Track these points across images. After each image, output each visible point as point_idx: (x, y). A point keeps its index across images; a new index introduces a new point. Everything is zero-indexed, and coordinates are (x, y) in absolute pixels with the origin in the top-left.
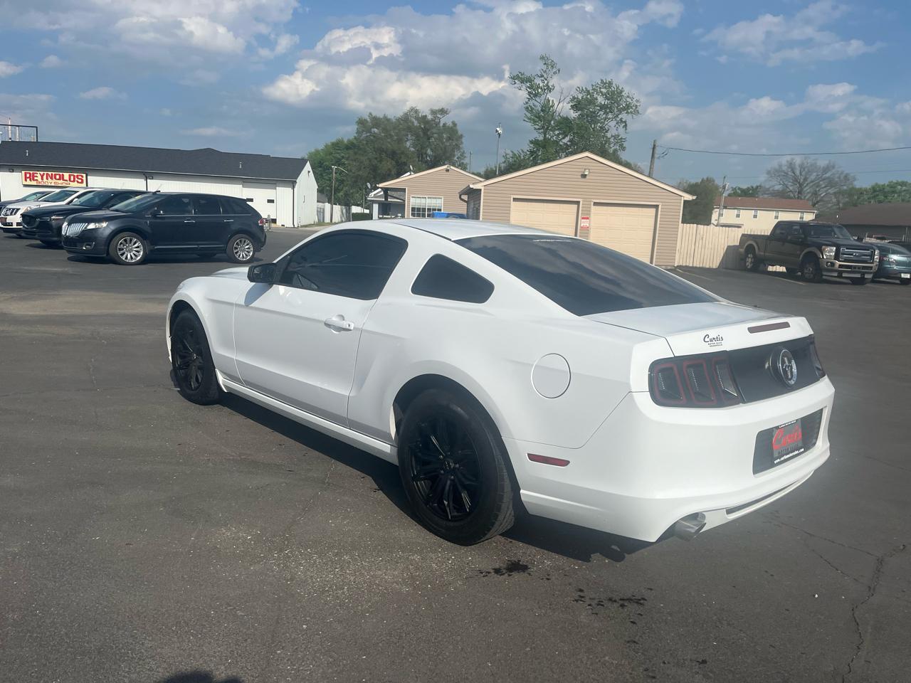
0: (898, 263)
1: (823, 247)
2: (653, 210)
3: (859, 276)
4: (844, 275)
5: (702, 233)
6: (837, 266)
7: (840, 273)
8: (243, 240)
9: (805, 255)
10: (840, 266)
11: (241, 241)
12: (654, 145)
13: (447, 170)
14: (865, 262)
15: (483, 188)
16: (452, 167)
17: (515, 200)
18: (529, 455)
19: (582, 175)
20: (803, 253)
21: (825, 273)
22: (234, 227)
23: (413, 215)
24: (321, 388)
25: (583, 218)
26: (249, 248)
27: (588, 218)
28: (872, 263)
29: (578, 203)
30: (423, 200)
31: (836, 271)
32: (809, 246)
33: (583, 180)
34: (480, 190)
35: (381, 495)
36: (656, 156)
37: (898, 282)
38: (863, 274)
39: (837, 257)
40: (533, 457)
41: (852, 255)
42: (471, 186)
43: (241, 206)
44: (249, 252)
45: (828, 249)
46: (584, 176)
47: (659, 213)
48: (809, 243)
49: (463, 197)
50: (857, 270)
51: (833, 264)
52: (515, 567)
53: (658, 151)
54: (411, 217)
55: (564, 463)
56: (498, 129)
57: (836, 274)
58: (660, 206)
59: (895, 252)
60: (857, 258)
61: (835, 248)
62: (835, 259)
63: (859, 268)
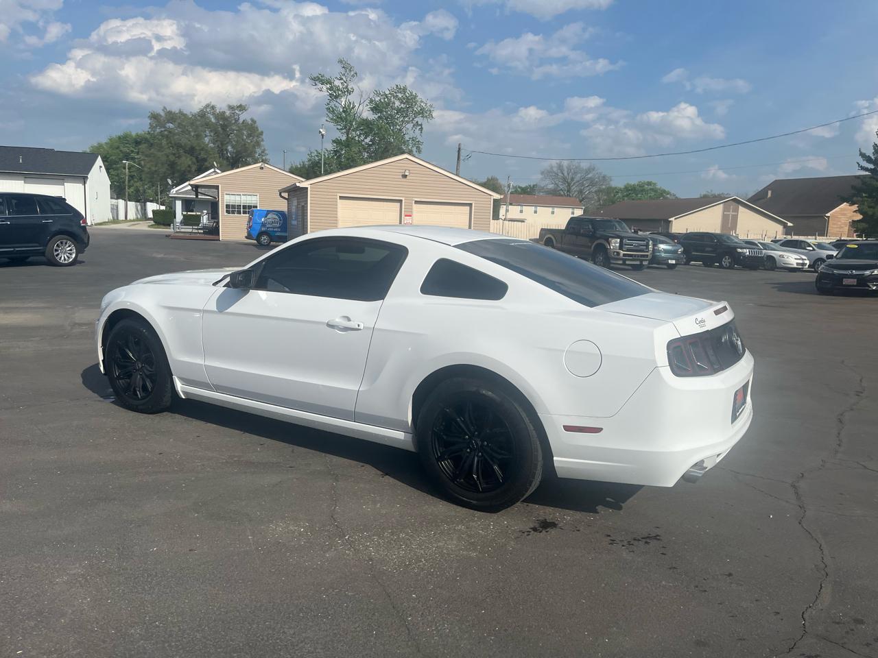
0: (666, 251)
1: (610, 239)
2: (468, 208)
3: (638, 263)
4: (627, 262)
5: (507, 228)
6: (621, 255)
7: (624, 261)
8: (65, 241)
9: (595, 247)
10: (624, 255)
11: (62, 243)
12: (459, 149)
13: (262, 168)
14: (642, 251)
15: (309, 187)
16: (266, 165)
17: (341, 198)
18: (564, 426)
19: (402, 176)
20: (595, 244)
21: (613, 261)
22: (54, 229)
23: (228, 212)
24: (323, 385)
25: (406, 216)
26: (71, 250)
27: (410, 216)
28: (647, 252)
29: (400, 201)
30: (238, 198)
31: (621, 259)
32: (598, 238)
33: (405, 180)
34: (307, 188)
35: (389, 480)
36: (461, 158)
37: (665, 267)
38: (641, 261)
39: (621, 247)
40: (568, 428)
41: (632, 245)
42: (298, 184)
43: (59, 204)
44: (71, 254)
45: (613, 241)
46: (405, 176)
47: (473, 210)
48: (598, 236)
49: (283, 194)
50: (637, 258)
51: (618, 253)
52: (546, 525)
53: (463, 153)
54: (226, 214)
55: (597, 430)
56: (321, 130)
57: (621, 262)
58: (473, 205)
59: (663, 242)
60: (637, 248)
61: (619, 240)
62: (620, 249)
63: (638, 256)
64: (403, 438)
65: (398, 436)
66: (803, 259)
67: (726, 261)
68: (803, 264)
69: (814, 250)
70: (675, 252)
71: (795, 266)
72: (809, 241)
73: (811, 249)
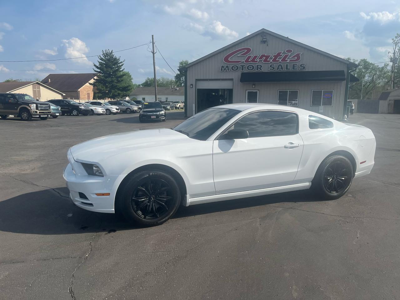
0: (54, 110)
1: (30, 105)
3: (46, 116)
4: (41, 116)
6: (38, 113)
7: (40, 115)
9: (20, 109)
10: (40, 112)
14: (48, 110)
20: (19, 107)
21: (33, 116)
28: (50, 110)
31: (38, 115)
32: (21, 104)
38: (48, 115)
39: (37, 108)
40: (361, 163)
41: (42, 107)
45: (32, 105)
48: (19, 103)
51: (36, 112)
55: (365, 162)
57: (38, 116)
59: (51, 105)
60: (44, 109)
61: (35, 105)
62: (36, 109)
63: (45, 113)
64: (308, 185)
65: (307, 184)
66: (104, 110)
67: (75, 112)
68: (104, 112)
69: (104, 106)
70: (58, 109)
71: (102, 113)
72: (101, 102)
73: (103, 105)
